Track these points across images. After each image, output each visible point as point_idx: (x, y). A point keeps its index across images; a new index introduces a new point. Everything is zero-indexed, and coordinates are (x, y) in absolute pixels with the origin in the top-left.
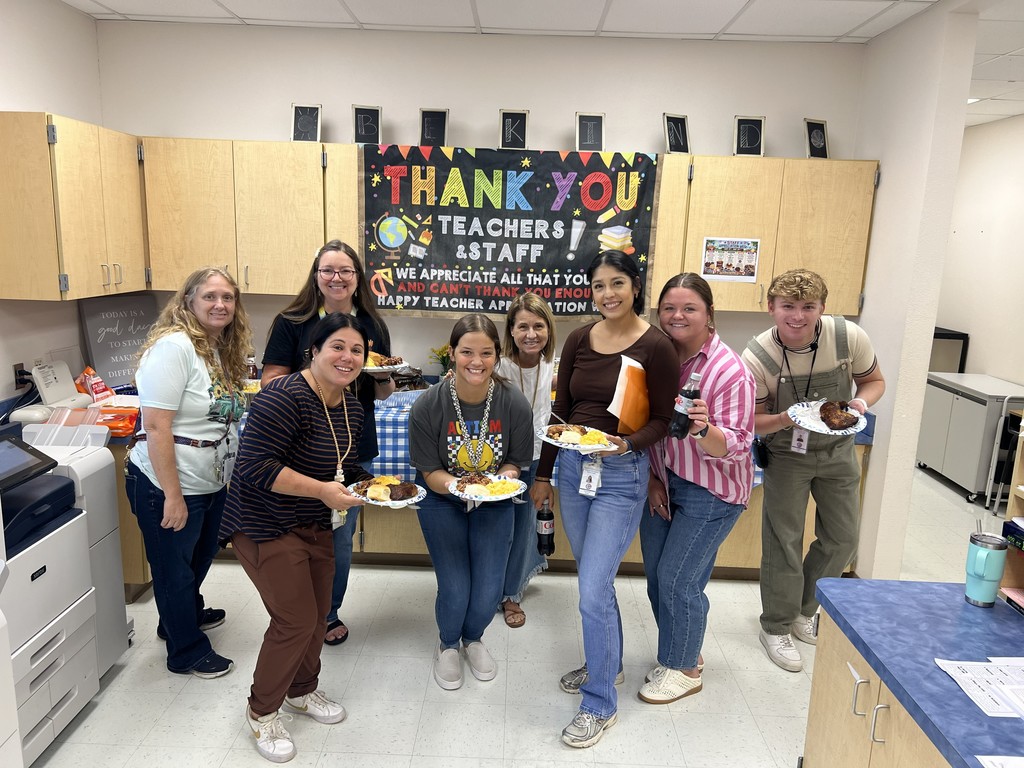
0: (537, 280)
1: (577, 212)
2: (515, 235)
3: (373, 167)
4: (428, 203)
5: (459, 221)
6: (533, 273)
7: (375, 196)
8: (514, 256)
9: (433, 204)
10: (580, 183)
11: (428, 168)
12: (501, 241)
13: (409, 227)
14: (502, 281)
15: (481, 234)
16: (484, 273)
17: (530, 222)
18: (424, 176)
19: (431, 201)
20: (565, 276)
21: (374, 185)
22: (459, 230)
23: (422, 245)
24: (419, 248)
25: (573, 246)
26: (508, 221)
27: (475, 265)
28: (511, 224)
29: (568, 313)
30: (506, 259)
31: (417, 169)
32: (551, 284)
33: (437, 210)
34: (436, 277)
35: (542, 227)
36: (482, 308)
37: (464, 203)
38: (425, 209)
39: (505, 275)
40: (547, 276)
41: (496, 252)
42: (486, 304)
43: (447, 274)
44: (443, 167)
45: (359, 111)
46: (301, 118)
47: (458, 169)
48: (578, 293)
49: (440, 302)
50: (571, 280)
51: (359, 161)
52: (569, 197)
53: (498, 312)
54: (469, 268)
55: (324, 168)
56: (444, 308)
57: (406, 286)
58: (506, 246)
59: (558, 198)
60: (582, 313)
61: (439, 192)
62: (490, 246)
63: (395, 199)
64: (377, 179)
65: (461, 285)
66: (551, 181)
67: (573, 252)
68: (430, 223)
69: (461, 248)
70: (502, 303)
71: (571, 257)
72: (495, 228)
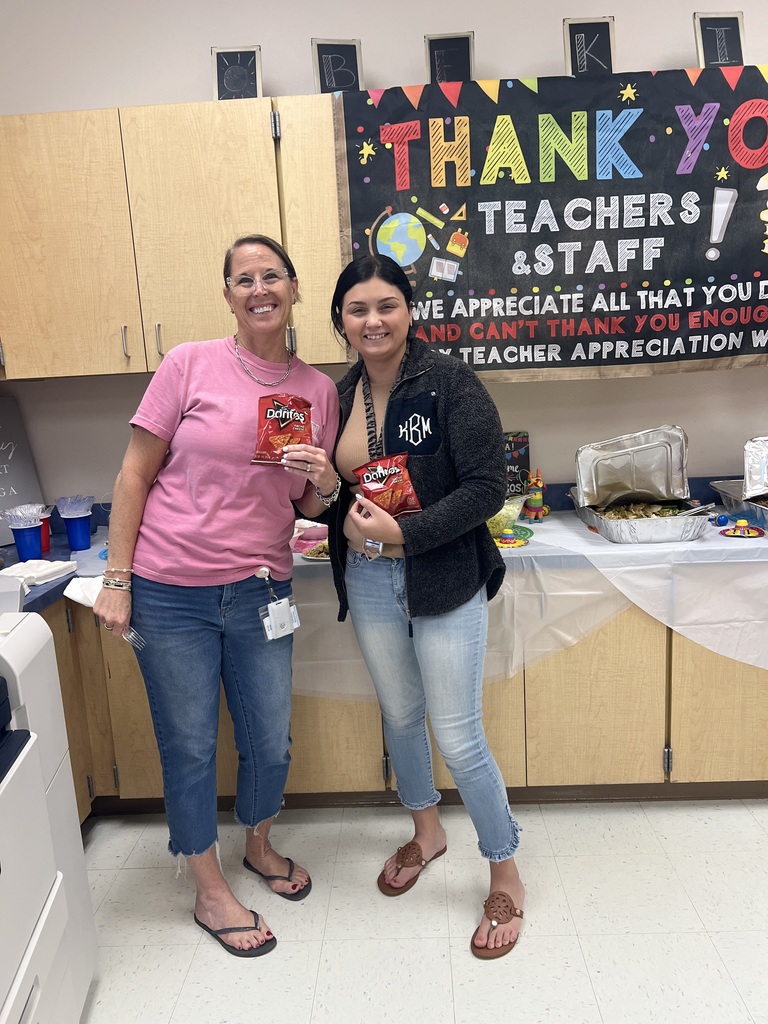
0: (656, 300)
1: (723, 174)
2: (614, 225)
3: (360, 129)
4: (459, 184)
5: (514, 207)
6: (648, 289)
7: (367, 180)
8: (614, 261)
9: (469, 184)
10: (726, 122)
11: (457, 119)
12: (589, 237)
13: (428, 227)
14: (595, 307)
15: (554, 227)
16: (562, 297)
17: (640, 199)
18: (449, 134)
19: (463, 180)
20: (705, 288)
21: (364, 161)
22: (514, 224)
23: (453, 257)
24: (447, 264)
25: (716, 236)
26: (601, 200)
27: (547, 284)
28: (608, 204)
29: (711, 354)
30: (599, 268)
31: (437, 125)
32: (679, 305)
33: (476, 192)
34: (478, 311)
35: (661, 206)
36: (558, 359)
37: (521, 176)
38: (455, 195)
39: (600, 296)
40: (673, 292)
41: (582, 258)
42: (566, 352)
43: (497, 305)
44: (483, 115)
45: (323, 49)
46: (229, 71)
47: (508, 118)
48: (729, 317)
49: (487, 354)
50: (716, 294)
51: (336, 121)
52: (707, 147)
53: (587, 363)
54: (536, 290)
55: (277, 140)
56: (494, 366)
57: (428, 332)
58: (600, 245)
59: (687, 152)
60: (735, 352)
61: (478, 161)
62: (570, 249)
63: (403, 180)
64: (368, 150)
65: (521, 323)
66: (675, 121)
67: (715, 246)
68: (463, 218)
69: (520, 256)
70: (594, 347)
71: (712, 254)
72: (579, 214)
